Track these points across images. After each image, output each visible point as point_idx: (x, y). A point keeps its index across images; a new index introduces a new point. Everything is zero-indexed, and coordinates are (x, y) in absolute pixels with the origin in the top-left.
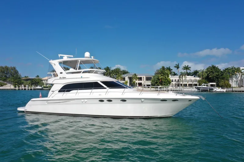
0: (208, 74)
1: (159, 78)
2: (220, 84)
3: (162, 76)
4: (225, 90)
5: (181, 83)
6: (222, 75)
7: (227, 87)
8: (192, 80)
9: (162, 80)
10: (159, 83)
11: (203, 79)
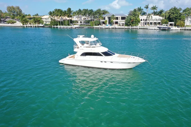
0: (169, 15)
1: (131, 19)
2: (177, 24)
3: (133, 17)
4: (180, 29)
5: (148, 21)
6: (180, 16)
7: (181, 26)
8: (157, 19)
9: (133, 20)
10: (131, 22)
11: (165, 18)
